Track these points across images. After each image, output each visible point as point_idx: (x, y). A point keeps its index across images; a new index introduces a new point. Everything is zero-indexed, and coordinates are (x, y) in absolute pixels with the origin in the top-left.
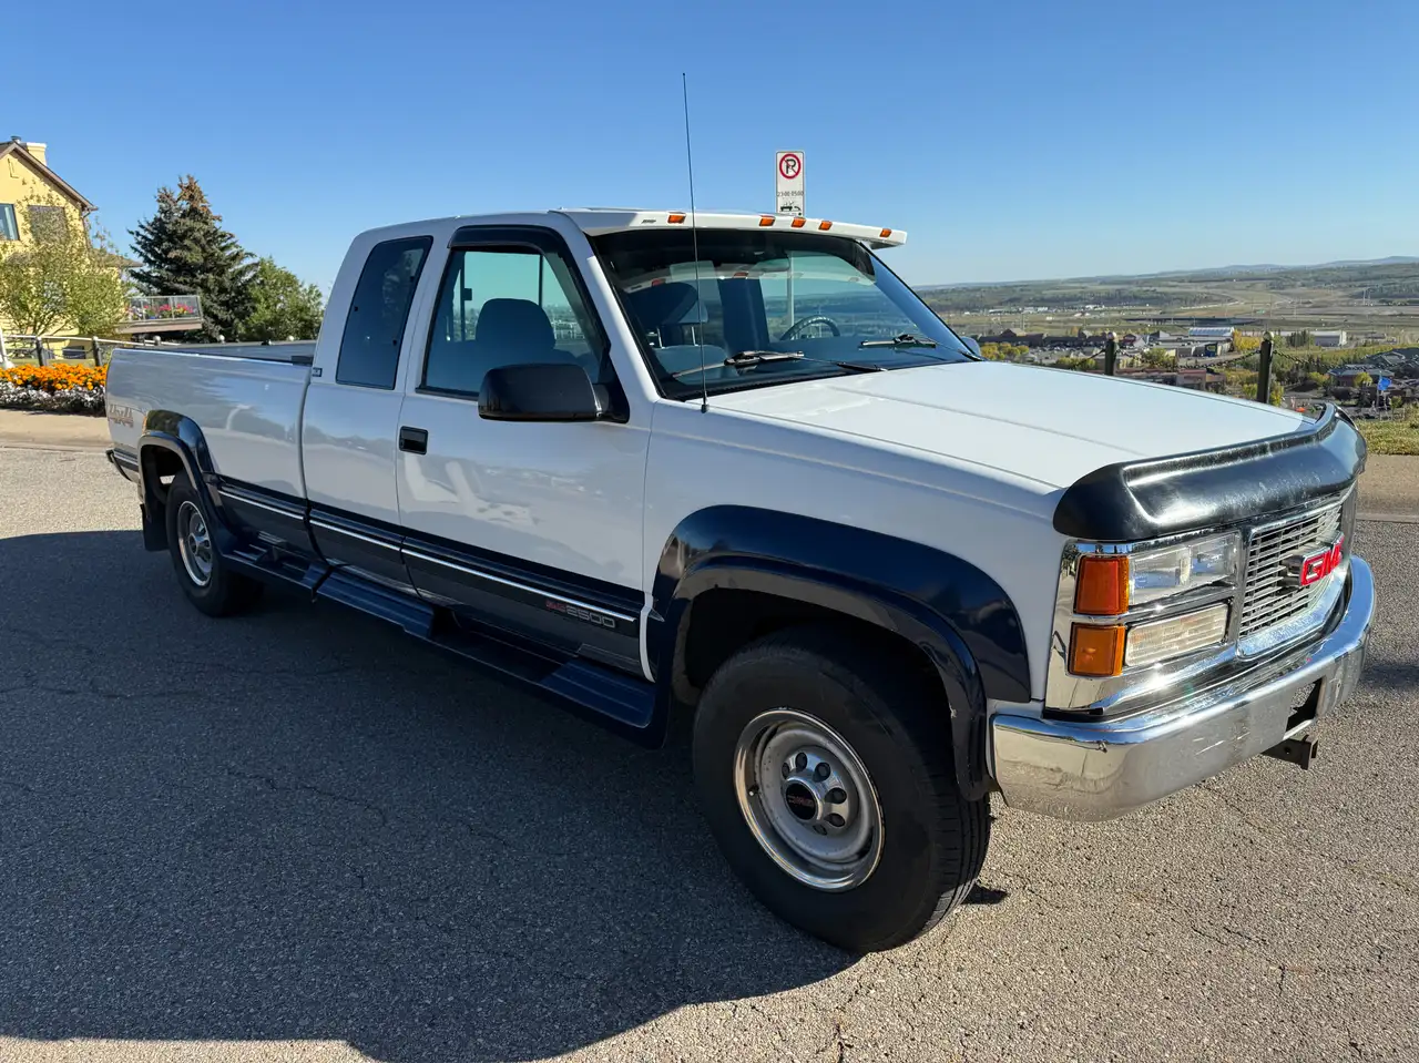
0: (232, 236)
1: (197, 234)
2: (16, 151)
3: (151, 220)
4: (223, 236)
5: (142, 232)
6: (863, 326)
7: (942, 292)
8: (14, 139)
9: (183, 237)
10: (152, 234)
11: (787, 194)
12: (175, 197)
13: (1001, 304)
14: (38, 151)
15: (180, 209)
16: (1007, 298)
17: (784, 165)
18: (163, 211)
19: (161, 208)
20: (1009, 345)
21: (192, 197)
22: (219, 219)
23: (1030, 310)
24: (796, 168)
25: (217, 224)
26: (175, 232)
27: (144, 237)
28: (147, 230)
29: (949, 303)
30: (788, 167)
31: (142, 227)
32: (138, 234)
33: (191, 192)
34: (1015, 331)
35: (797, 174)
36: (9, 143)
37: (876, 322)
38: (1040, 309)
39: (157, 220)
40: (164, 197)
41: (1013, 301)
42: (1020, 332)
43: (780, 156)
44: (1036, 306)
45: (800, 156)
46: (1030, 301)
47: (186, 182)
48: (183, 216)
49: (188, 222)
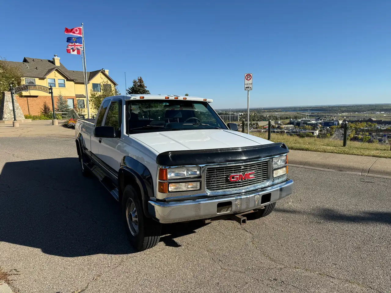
0: (149, 91)
1: (141, 91)
2: (102, 72)
3: (131, 87)
4: (147, 91)
5: (129, 90)
6: (323, 115)
7: (349, 106)
8: (102, 69)
9: (138, 91)
10: (131, 90)
11: (248, 84)
12: (137, 82)
13: (369, 110)
14: (107, 72)
15: (138, 85)
16: (371, 109)
17: (247, 77)
18: (134, 85)
19: (134, 84)
20: (370, 123)
21: (140, 82)
22: (146, 87)
23: (378, 113)
24: (250, 78)
25: (146, 88)
26: (136, 90)
27: (130, 91)
28: (130, 89)
29: (351, 110)
30: (248, 77)
31: (129, 89)
32: (128, 90)
33: (141, 80)
34: (372, 119)
35: (250, 79)
36: (101, 70)
37: (327, 114)
38: (382, 112)
39: (133, 87)
40: (135, 82)
41: (372, 110)
42: (374, 119)
43: (246, 75)
44: (380, 112)
45: (251, 75)
46: (378, 110)
47: (139, 78)
48: (138, 86)
49: (139, 88)
